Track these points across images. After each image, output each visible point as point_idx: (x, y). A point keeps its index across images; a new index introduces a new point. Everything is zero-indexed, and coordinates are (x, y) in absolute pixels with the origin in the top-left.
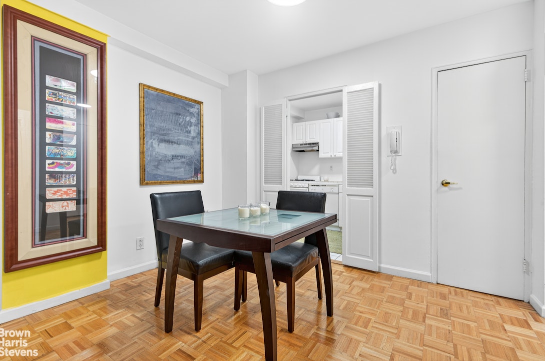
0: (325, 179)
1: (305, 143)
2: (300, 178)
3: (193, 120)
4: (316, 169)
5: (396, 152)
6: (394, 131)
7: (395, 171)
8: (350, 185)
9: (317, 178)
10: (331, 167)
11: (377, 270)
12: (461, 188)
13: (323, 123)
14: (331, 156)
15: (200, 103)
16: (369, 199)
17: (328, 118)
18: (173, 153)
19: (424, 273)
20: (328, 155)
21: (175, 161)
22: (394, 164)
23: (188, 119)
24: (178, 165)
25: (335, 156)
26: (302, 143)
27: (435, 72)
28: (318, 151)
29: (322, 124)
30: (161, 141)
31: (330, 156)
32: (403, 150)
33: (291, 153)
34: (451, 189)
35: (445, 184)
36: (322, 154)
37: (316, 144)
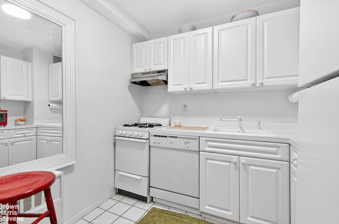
0: (177, 124)
1: (148, 71)
2: (143, 120)
4: (164, 110)
9: (164, 122)
10: (185, 106)
13: (173, 40)
14: (186, 89)
20: (181, 88)
25: (191, 89)
26: (143, 71)
28: (166, 82)
29: (172, 42)
31: (183, 89)
33: (129, 87)
36: (171, 87)
37: (164, 71)
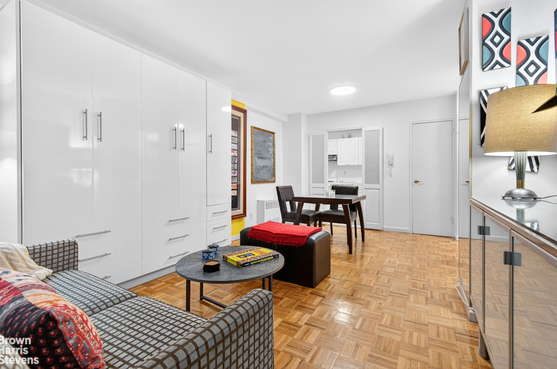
0: (341, 181)
3: (271, 144)
4: (334, 174)
5: (392, 165)
6: (391, 154)
7: (391, 175)
8: (366, 183)
9: (335, 180)
10: (345, 172)
11: (382, 229)
12: (423, 184)
13: (340, 141)
15: (274, 133)
16: (377, 191)
17: (343, 138)
18: (263, 165)
19: (406, 228)
21: (264, 169)
22: (390, 171)
23: (269, 143)
24: (265, 171)
27: (411, 124)
28: (336, 160)
30: (260, 158)
31: (345, 165)
32: (395, 164)
34: (419, 184)
35: (416, 182)
36: (339, 163)
37: (335, 156)
